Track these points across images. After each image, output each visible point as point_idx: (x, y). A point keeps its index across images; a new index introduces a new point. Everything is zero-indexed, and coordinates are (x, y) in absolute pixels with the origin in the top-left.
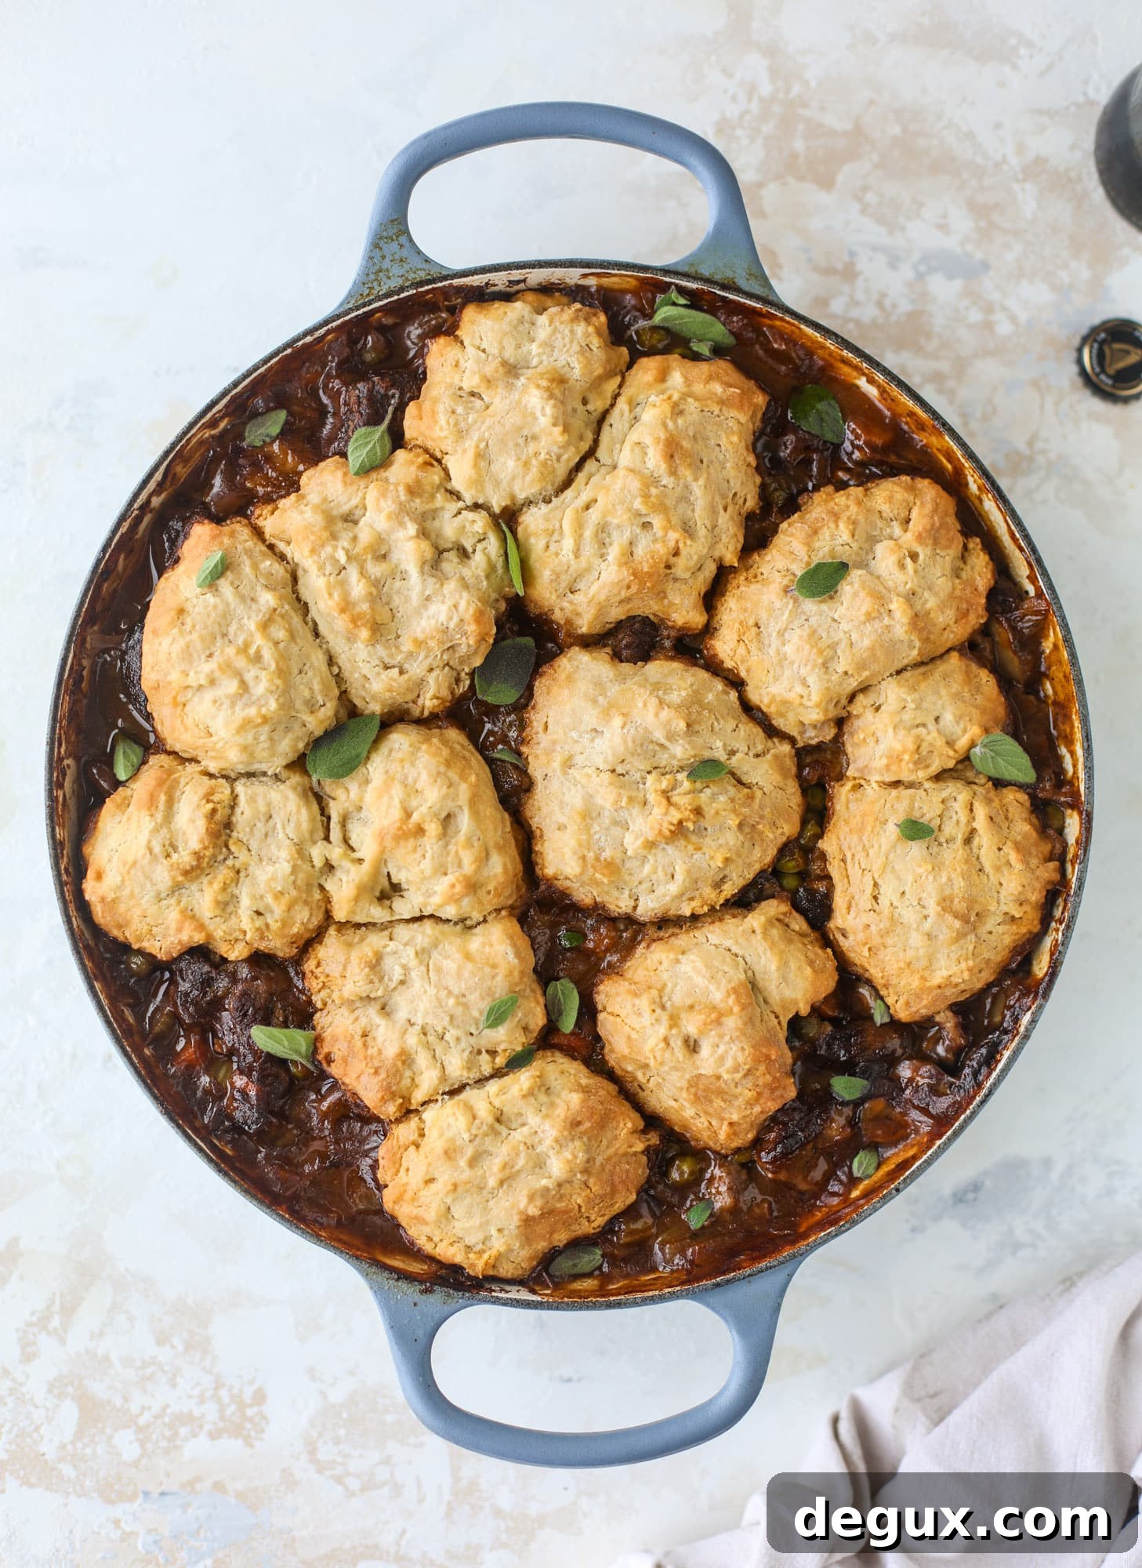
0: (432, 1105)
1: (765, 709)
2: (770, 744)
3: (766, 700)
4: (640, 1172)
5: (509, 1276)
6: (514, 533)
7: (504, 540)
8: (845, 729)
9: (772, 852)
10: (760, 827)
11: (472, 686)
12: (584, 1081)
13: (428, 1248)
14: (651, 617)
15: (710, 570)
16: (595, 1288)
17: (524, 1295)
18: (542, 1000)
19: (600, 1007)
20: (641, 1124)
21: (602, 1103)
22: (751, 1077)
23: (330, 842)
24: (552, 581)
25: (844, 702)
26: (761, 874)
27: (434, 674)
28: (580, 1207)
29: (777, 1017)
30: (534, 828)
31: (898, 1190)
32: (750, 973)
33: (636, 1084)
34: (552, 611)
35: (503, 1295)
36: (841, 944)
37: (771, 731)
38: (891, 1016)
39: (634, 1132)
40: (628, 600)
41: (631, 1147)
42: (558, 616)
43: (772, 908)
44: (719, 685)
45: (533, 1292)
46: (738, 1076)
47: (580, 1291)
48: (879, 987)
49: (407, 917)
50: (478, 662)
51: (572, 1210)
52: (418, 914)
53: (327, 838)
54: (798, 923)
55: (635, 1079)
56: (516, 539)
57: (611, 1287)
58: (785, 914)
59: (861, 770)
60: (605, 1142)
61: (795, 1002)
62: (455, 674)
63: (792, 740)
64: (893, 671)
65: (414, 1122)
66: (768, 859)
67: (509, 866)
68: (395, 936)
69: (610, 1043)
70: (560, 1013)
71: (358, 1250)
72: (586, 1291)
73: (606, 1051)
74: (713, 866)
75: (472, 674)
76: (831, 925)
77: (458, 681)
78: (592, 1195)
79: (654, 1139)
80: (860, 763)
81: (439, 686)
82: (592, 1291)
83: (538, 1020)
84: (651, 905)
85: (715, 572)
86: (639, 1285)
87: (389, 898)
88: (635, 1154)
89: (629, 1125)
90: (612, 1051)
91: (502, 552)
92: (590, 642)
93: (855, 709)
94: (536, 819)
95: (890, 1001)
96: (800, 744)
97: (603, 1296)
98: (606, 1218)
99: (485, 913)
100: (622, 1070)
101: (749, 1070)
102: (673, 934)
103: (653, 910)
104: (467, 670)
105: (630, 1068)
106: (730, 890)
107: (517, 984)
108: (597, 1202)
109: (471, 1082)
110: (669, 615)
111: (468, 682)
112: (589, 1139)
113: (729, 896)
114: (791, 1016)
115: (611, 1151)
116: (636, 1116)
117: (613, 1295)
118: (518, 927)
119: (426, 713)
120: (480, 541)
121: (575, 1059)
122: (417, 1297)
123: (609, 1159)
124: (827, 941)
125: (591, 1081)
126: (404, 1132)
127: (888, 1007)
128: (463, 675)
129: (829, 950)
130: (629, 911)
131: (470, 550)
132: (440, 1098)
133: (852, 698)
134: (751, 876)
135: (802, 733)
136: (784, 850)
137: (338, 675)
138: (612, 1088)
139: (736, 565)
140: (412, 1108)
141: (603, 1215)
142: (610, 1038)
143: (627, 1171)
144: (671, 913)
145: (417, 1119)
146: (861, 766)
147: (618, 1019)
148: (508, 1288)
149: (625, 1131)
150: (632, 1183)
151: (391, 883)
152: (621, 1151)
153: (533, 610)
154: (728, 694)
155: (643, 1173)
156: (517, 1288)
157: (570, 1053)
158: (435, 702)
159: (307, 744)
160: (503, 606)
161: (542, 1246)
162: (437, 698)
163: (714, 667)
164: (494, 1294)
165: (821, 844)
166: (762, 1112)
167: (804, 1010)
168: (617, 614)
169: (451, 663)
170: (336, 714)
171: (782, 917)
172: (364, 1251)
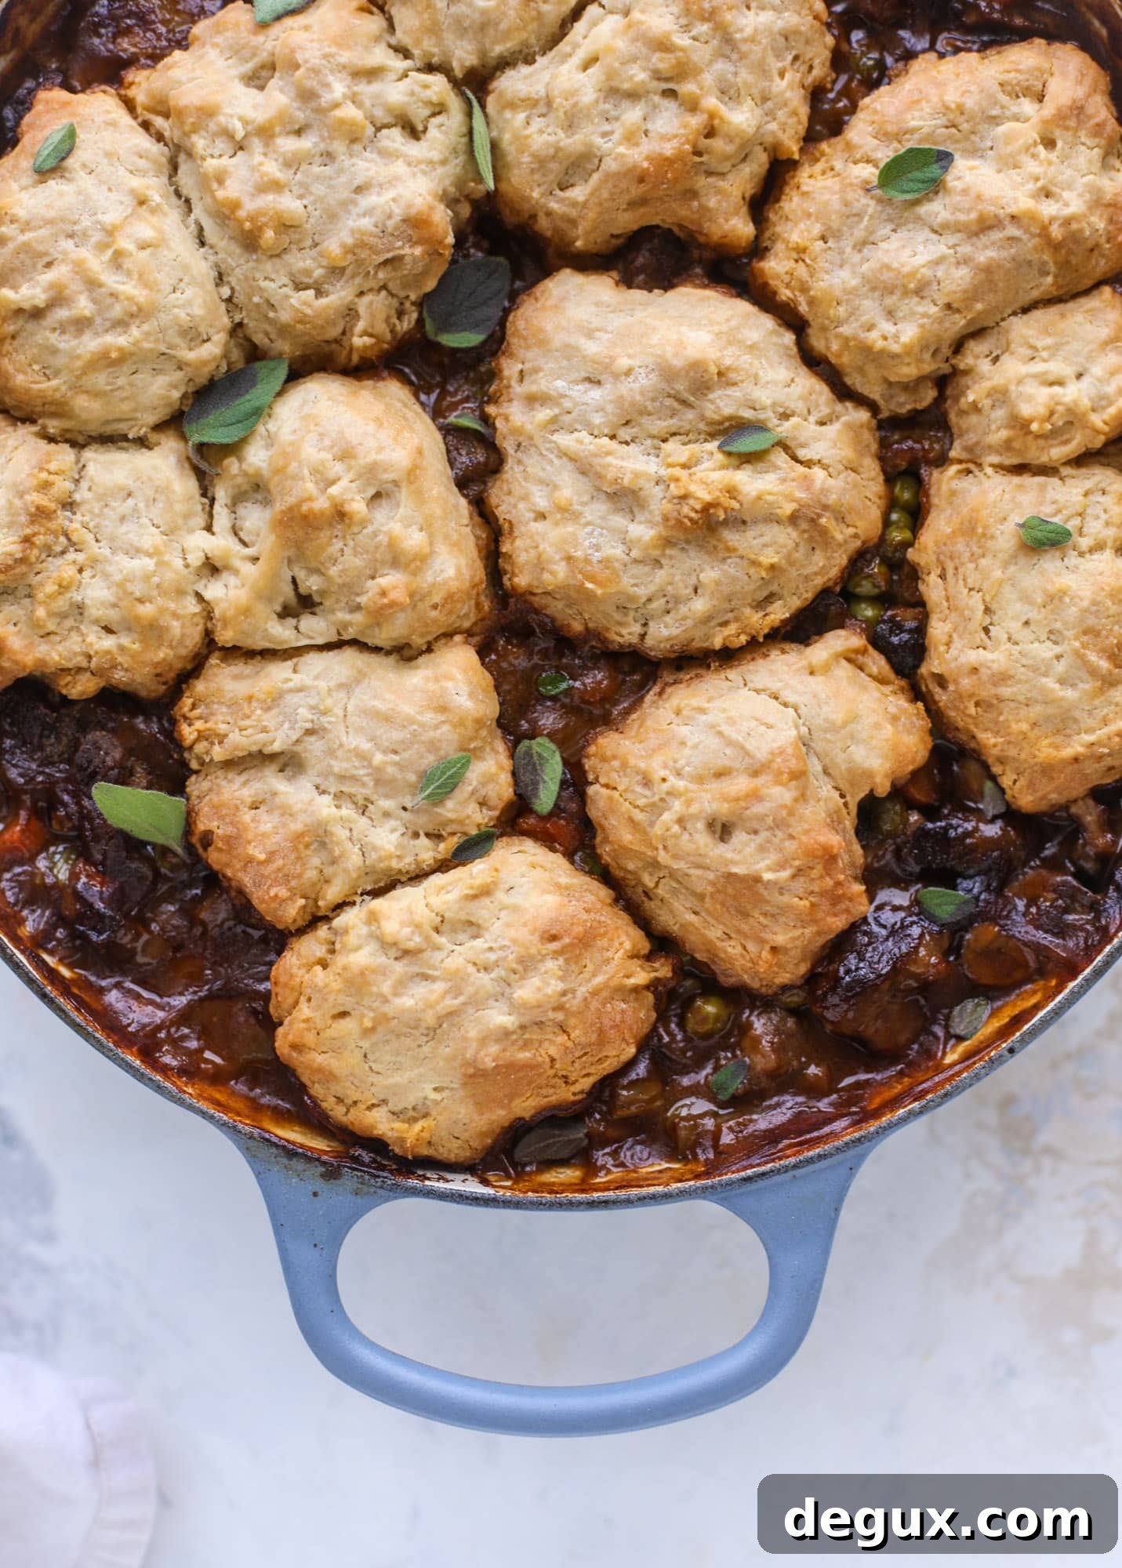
0: (347, 909)
1: (833, 360)
2: (839, 407)
3: (835, 347)
4: (642, 1015)
5: (452, 1158)
6: (483, 107)
7: (469, 114)
8: (949, 392)
9: (841, 559)
10: (823, 521)
11: (420, 322)
12: (564, 880)
13: (338, 1113)
14: (676, 230)
15: (759, 163)
16: (574, 1181)
17: (473, 1187)
18: (507, 764)
19: (591, 777)
20: (645, 946)
21: (588, 911)
22: (802, 879)
23: (213, 534)
24: (533, 171)
25: (946, 351)
26: (824, 593)
27: (367, 299)
28: (553, 1060)
29: (842, 796)
30: (501, 521)
31: (1011, 1051)
32: (804, 730)
33: (640, 890)
34: (533, 217)
35: (441, 1185)
36: (937, 698)
37: (843, 392)
38: (1008, 805)
39: (633, 956)
40: (643, 202)
41: (628, 977)
42: (543, 224)
43: (839, 641)
44: (767, 322)
45: (485, 1182)
46: (785, 874)
47: (553, 1184)
48: (990, 761)
49: (320, 641)
50: (431, 284)
51: (539, 1065)
52: (334, 638)
53: (209, 528)
54: (877, 663)
55: (640, 882)
56: (486, 115)
57: (598, 1180)
58: (857, 651)
59: (969, 449)
60: (590, 967)
61: (869, 774)
62: (395, 302)
63: (873, 407)
64: (1016, 306)
65: (323, 931)
66: (834, 572)
67: (464, 571)
68: (299, 668)
69: (603, 829)
70: (535, 784)
71: (239, 1114)
72: (561, 1184)
73: (598, 839)
74: (755, 577)
75: (420, 304)
76: (924, 670)
77: (400, 314)
78: (570, 1044)
79: (663, 969)
80: (971, 438)
81: (373, 315)
82: (571, 1185)
83: (503, 789)
84: (665, 632)
85: (767, 166)
86: (638, 1179)
87: (296, 615)
88: (636, 990)
89: (628, 945)
90: (606, 840)
91: (464, 130)
92: (589, 263)
93: (966, 361)
94: (503, 508)
95: (1006, 781)
96: (884, 414)
97: (583, 1191)
98: (591, 1080)
99: (430, 638)
100: (621, 868)
101: (799, 870)
102: (697, 676)
103: (668, 639)
104: (413, 297)
105: (631, 866)
106: (779, 613)
107: (472, 739)
108: (577, 1054)
109: (403, 879)
110: (700, 225)
111: (415, 316)
112: (567, 961)
113: (777, 624)
114: (862, 795)
115: (599, 979)
116: (637, 934)
117: (596, 1190)
118: (475, 658)
119: (355, 359)
120: (434, 115)
121: (553, 850)
122: (320, 1185)
123: (594, 993)
124: (917, 693)
125: (575, 881)
126: (310, 946)
127: (1003, 791)
128: (408, 305)
129: (920, 705)
130: (635, 640)
131: (420, 128)
132: (358, 899)
133: (958, 346)
134: (810, 595)
135: (889, 398)
136: (859, 559)
137: (229, 300)
138: (604, 893)
139: (796, 157)
140: (320, 914)
141: (588, 1075)
142: (603, 822)
143: (623, 1011)
144: (697, 644)
145: (325, 927)
146: (970, 443)
147: (616, 794)
148: (449, 1176)
149: (620, 954)
150: (631, 1029)
151: (298, 595)
152: (615, 982)
153: (510, 219)
154: (781, 335)
155: (648, 1017)
156: (462, 1177)
157: (548, 840)
158: (367, 340)
159: (184, 396)
160: (466, 211)
161: (500, 1116)
162: (371, 335)
163: (763, 298)
164: (427, 1183)
165: (911, 554)
166: (819, 933)
167: (883, 788)
168: (627, 221)
169: (391, 285)
170: (226, 355)
171: (853, 656)
172: (248, 1117)
